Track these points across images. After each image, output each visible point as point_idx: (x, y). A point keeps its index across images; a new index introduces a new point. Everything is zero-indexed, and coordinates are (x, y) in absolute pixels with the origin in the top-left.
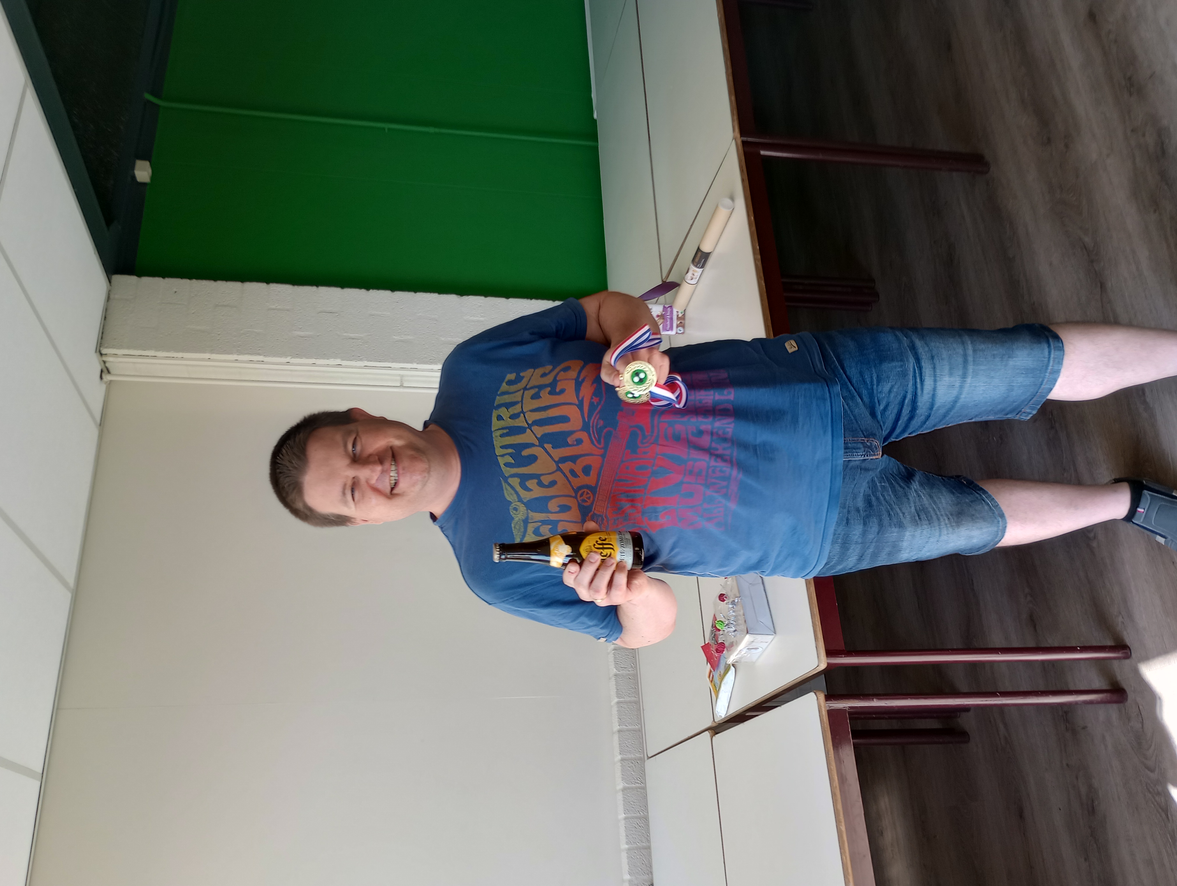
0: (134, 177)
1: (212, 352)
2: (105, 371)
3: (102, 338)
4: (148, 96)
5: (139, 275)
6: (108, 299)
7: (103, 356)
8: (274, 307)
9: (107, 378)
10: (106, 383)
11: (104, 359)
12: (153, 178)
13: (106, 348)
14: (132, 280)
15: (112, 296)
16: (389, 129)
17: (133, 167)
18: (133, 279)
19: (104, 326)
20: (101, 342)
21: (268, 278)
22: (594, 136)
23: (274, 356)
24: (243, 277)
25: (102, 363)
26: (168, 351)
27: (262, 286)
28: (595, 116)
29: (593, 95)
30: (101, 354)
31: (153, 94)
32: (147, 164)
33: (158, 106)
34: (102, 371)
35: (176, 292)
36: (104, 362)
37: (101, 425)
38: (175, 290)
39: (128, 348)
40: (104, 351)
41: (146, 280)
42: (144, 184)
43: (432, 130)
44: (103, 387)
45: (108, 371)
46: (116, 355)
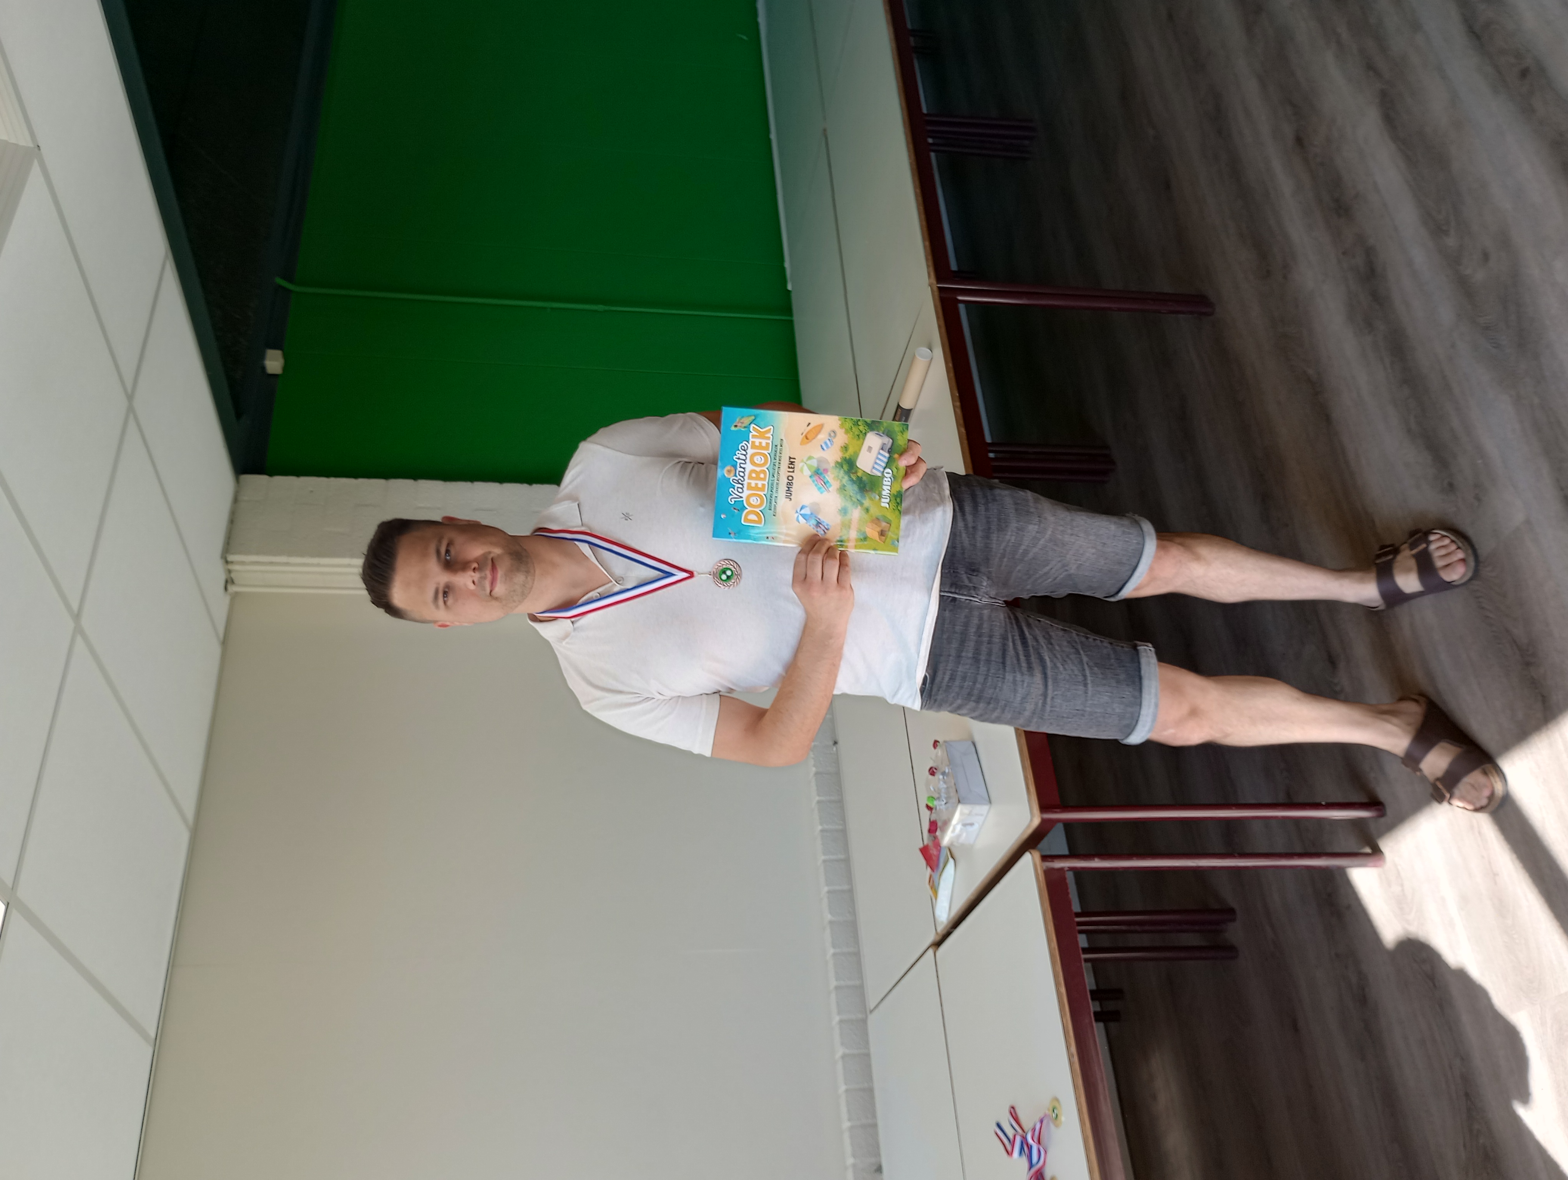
0: (263, 368)
2: (229, 582)
3: (228, 543)
4: (280, 281)
5: (271, 474)
6: (236, 500)
7: (229, 564)
8: (422, 505)
9: (232, 589)
10: (230, 595)
11: (230, 567)
12: (285, 368)
13: (233, 554)
15: (239, 498)
16: (552, 309)
17: (262, 357)
18: (263, 479)
19: (230, 530)
20: (227, 547)
21: (415, 474)
22: (788, 309)
24: (387, 475)
25: (228, 573)
26: (303, 556)
27: (409, 483)
28: (789, 287)
29: (787, 265)
30: (227, 562)
31: (284, 277)
32: (277, 353)
33: (290, 291)
34: (227, 582)
35: (312, 491)
36: (230, 571)
37: (225, 640)
38: (311, 489)
39: (258, 553)
40: (231, 558)
41: (279, 480)
42: (275, 376)
43: (601, 307)
44: (228, 599)
45: (233, 582)
46: (242, 563)
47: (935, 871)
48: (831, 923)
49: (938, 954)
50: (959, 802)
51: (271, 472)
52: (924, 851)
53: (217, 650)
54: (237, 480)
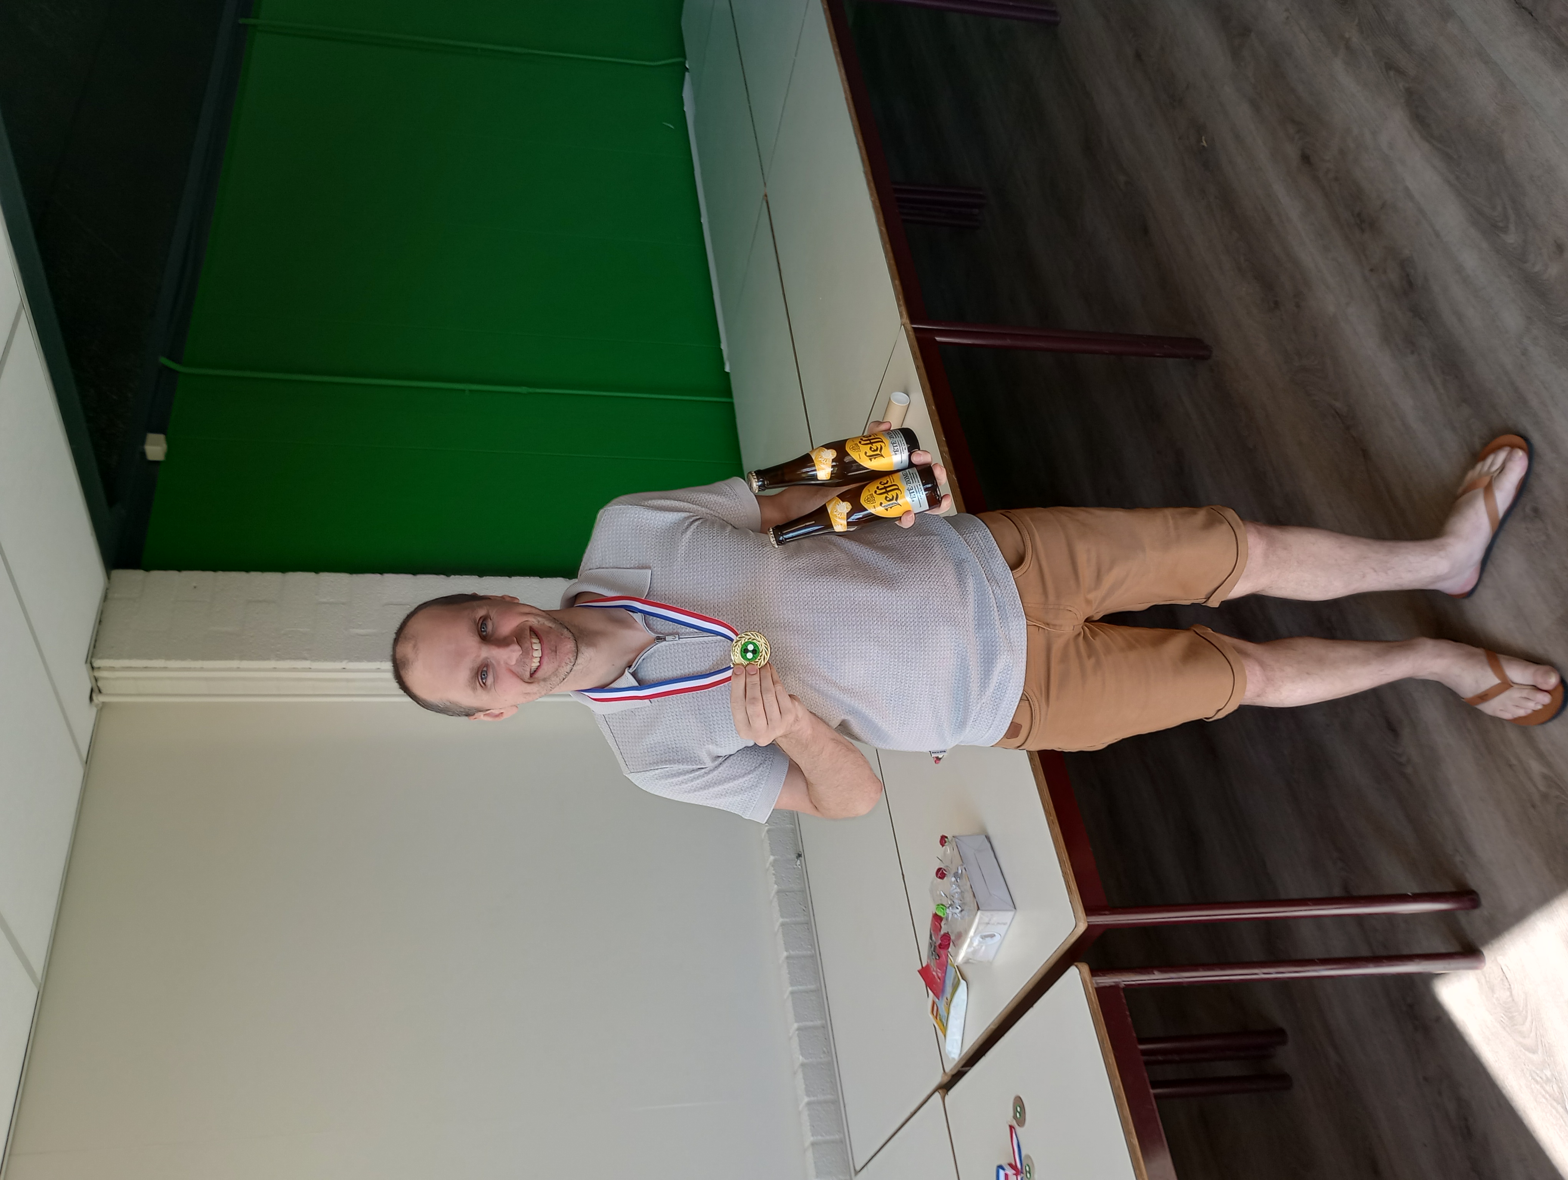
0: (143, 454)
1: (242, 658)
2: (95, 691)
3: (94, 647)
4: (164, 361)
5: (147, 569)
6: (105, 598)
7: (95, 670)
8: (324, 600)
9: (99, 699)
10: (97, 706)
11: (97, 674)
12: (168, 454)
13: (100, 658)
14: (137, 575)
15: (110, 596)
16: (471, 391)
17: (143, 442)
18: (139, 574)
19: (98, 632)
20: (93, 651)
21: (316, 568)
22: (728, 391)
23: (326, 660)
24: (284, 568)
25: (94, 681)
26: (183, 658)
27: (311, 575)
28: (727, 369)
29: (724, 346)
30: (93, 668)
31: (170, 358)
32: (161, 437)
33: (178, 372)
34: (92, 691)
35: (195, 587)
36: (96, 680)
37: (88, 762)
38: (195, 585)
39: (130, 657)
40: (97, 663)
41: (156, 575)
42: (157, 463)
43: (524, 390)
44: (94, 711)
45: (100, 691)
46: (112, 669)
47: (940, 999)
48: (803, 1065)
49: (947, 1098)
50: (978, 909)
51: (149, 567)
52: (925, 973)
53: (78, 771)
54: (109, 576)
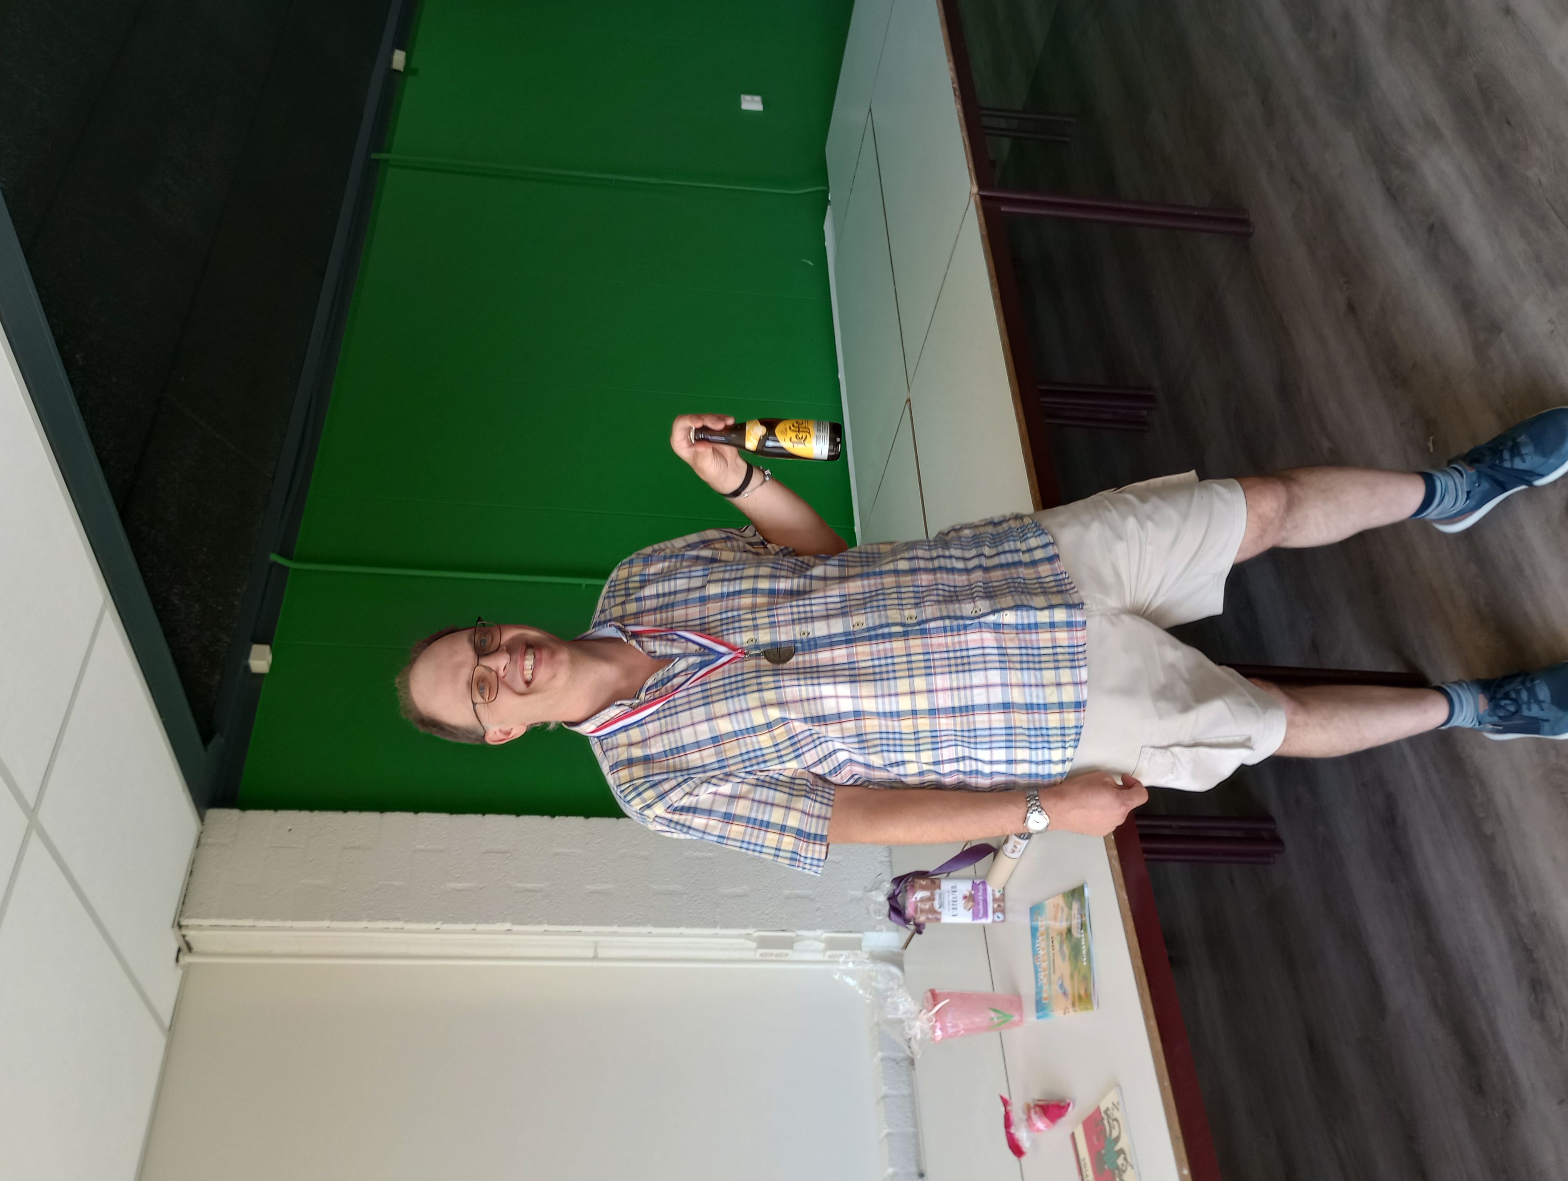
0: (247, 667)
2: (182, 950)
3: (183, 903)
4: (274, 557)
5: (244, 808)
6: (198, 844)
7: (183, 929)
8: (422, 847)
9: (186, 959)
10: (183, 967)
11: (184, 932)
12: (273, 667)
13: (188, 917)
14: (233, 814)
15: (202, 841)
17: (247, 656)
18: (235, 813)
19: (188, 885)
20: (182, 908)
21: (417, 805)
23: (419, 921)
25: (181, 939)
26: (273, 919)
27: (409, 816)
30: (180, 926)
31: (281, 554)
32: (266, 648)
33: (287, 568)
34: (179, 950)
35: (290, 830)
37: (171, 1031)
38: (289, 827)
39: (219, 916)
40: (184, 922)
41: (251, 815)
42: (261, 676)
44: (180, 972)
45: (187, 951)
46: (200, 927)
51: (244, 806)
53: (160, 1041)
54: (202, 818)
